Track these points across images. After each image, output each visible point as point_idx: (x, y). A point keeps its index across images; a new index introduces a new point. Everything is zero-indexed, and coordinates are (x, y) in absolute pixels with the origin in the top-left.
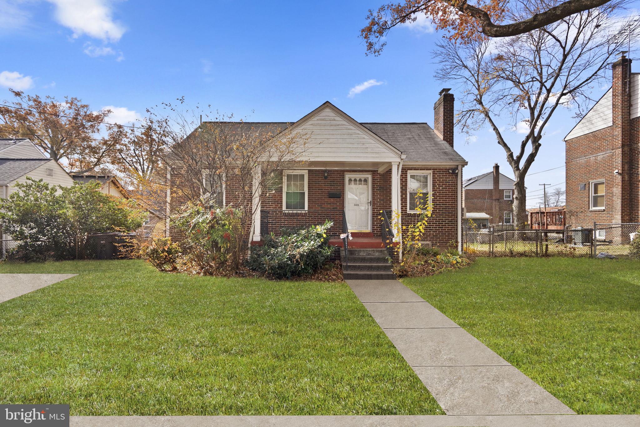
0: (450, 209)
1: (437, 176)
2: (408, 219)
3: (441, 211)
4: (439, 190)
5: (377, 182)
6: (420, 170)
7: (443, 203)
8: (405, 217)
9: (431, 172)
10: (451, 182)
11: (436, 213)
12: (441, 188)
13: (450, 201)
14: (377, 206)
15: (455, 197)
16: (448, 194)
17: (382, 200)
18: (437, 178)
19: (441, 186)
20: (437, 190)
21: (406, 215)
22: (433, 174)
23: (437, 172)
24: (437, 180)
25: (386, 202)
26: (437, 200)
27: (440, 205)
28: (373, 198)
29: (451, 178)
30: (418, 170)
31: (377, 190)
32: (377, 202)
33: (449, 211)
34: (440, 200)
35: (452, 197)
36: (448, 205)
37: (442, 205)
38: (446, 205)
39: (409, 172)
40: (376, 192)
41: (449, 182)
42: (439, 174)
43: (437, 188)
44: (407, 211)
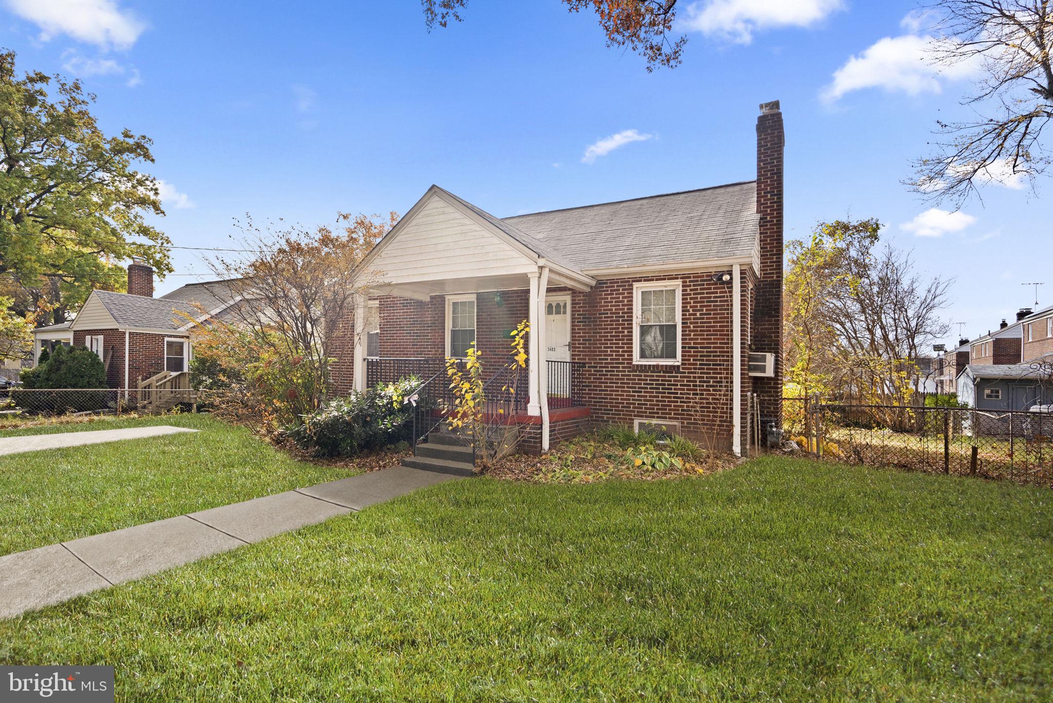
0: (719, 356)
1: (691, 290)
2: (634, 375)
3: (699, 360)
4: (694, 319)
5: (579, 307)
6: (657, 280)
7: (703, 343)
8: (628, 371)
9: (679, 282)
10: (721, 301)
11: (689, 364)
12: (698, 314)
13: (718, 339)
14: (578, 351)
15: (727, 331)
16: (714, 327)
17: (588, 340)
18: (690, 294)
19: (698, 310)
20: (690, 319)
21: (630, 367)
22: (683, 286)
23: (690, 282)
24: (691, 299)
25: (594, 344)
26: (690, 339)
27: (697, 348)
28: (573, 337)
29: (721, 292)
30: (653, 280)
31: (578, 322)
32: (579, 344)
33: (716, 360)
34: (697, 339)
35: (723, 331)
36: (714, 348)
37: (701, 348)
38: (710, 348)
39: (636, 285)
40: (578, 326)
41: (716, 301)
42: (694, 285)
43: (690, 315)
44: (632, 359)
